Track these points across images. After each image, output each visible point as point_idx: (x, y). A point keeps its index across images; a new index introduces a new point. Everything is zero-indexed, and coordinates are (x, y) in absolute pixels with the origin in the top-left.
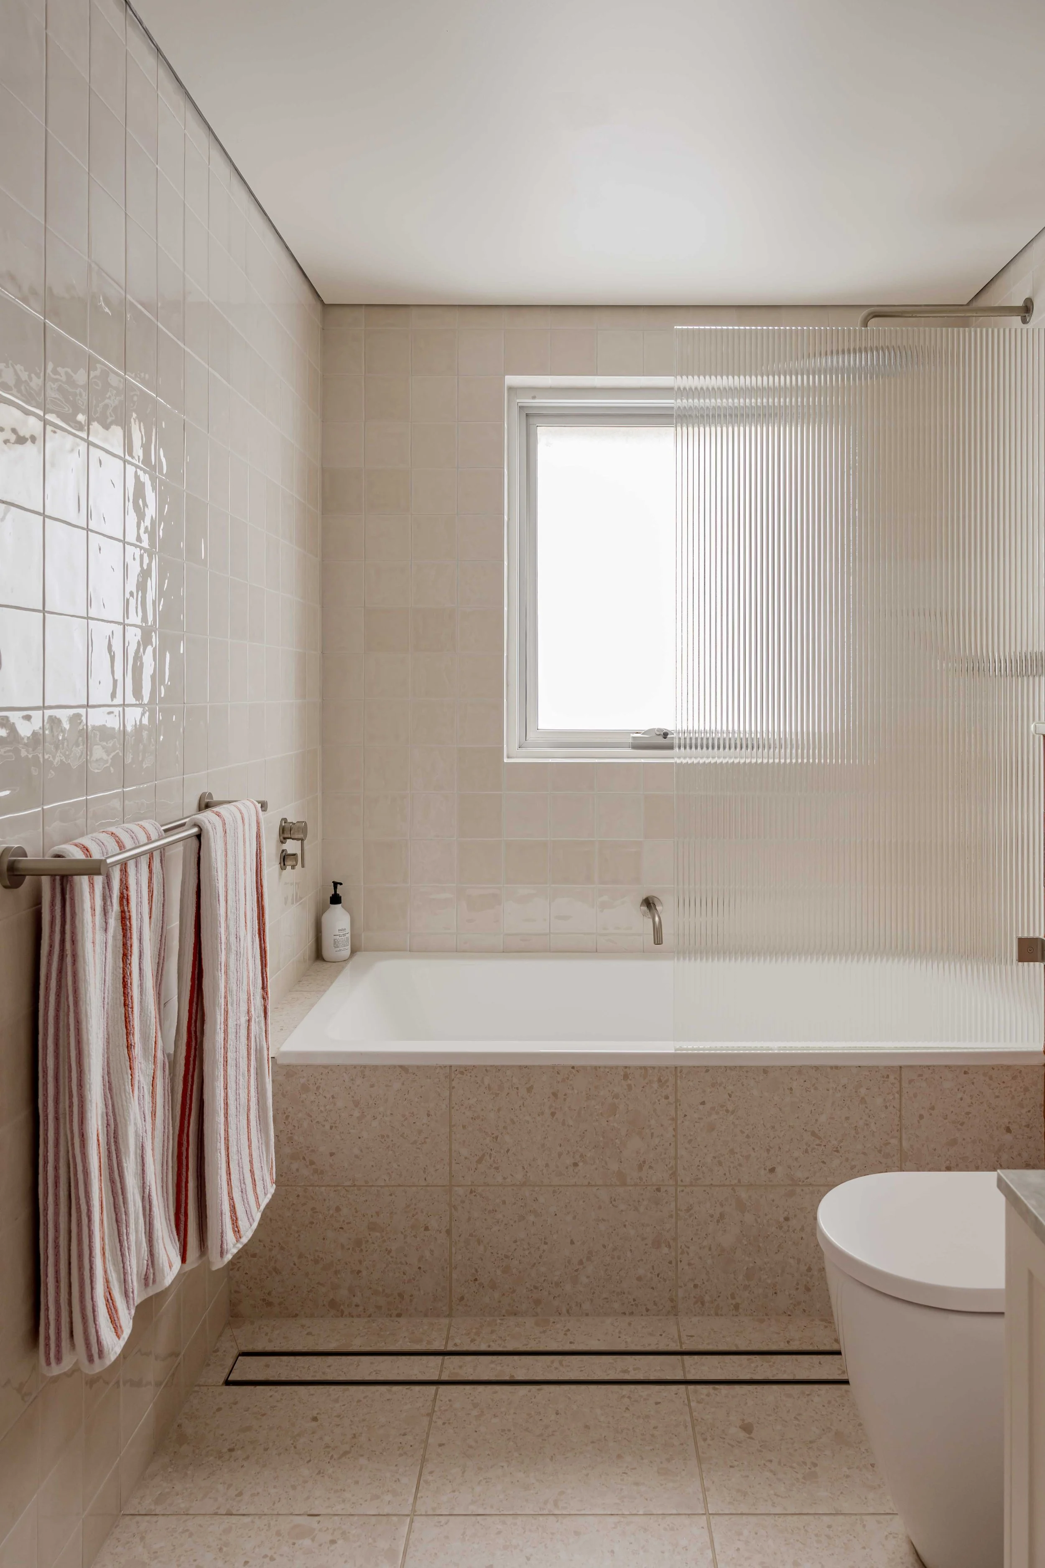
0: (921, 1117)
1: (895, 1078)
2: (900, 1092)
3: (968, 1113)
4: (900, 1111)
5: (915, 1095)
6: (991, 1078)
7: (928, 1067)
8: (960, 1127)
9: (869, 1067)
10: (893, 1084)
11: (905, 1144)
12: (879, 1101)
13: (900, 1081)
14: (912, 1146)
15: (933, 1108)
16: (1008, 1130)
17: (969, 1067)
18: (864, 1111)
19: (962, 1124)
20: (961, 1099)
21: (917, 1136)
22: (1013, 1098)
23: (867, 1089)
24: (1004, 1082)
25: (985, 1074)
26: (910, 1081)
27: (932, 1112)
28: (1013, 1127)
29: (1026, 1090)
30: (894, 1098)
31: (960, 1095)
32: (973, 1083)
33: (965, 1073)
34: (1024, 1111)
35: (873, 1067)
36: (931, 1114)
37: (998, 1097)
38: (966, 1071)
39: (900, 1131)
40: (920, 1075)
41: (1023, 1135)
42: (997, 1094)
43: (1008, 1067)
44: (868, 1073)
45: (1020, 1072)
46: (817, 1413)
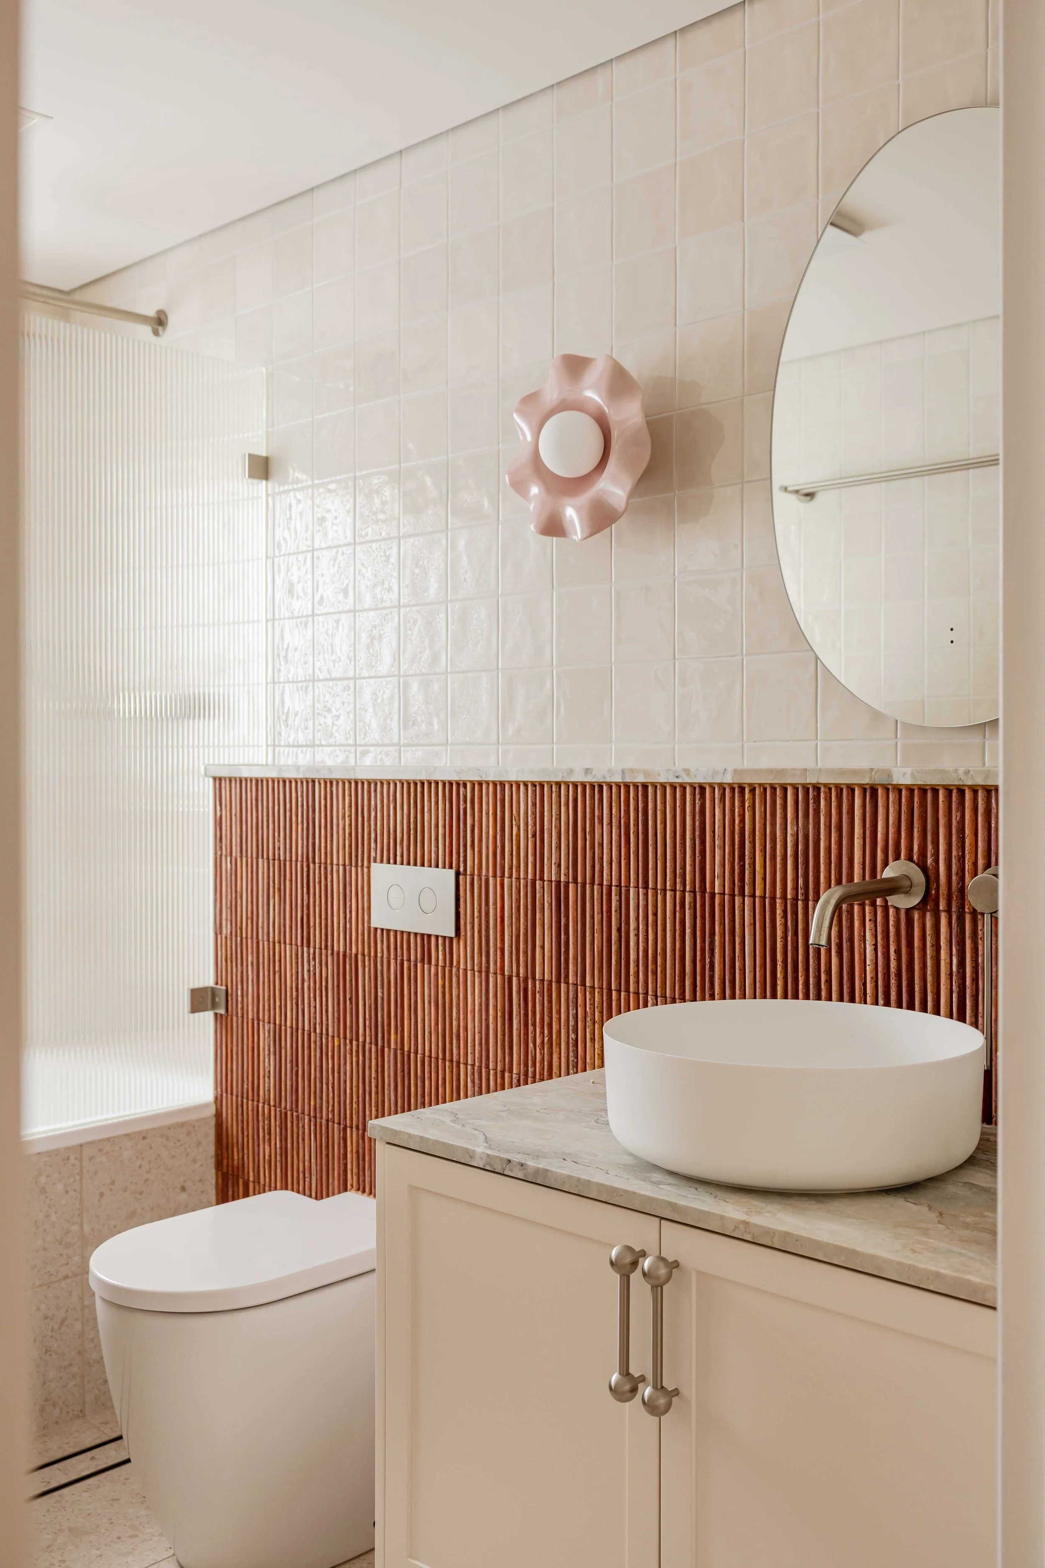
0: (102, 1195)
1: (76, 1159)
2: (81, 1173)
3: (146, 1180)
4: (81, 1193)
5: (96, 1172)
6: (167, 1139)
7: (108, 1139)
8: (138, 1196)
9: (48, 1152)
10: (73, 1165)
11: (86, 1228)
12: (60, 1187)
13: (81, 1161)
14: (93, 1229)
15: (113, 1183)
16: (183, 1189)
17: (147, 1131)
18: (44, 1202)
19: (141, 1193)
20: (140, 1167)
21: (98, 1217)
22: (187, 1155)
23: (48, 1177)
24: (179, 1141)
25: (162, 1136)
26: (91, 1159)
27: (112, 1187)
28: (188, 1184)
29: (199, 1144)
30: (75, 1181)
31: (138, 1163)
32: (151, 1147)
33: (144, 1138)
34: (197, 1166)
35: (53, 1151)
36: (111, 1190)
37: (174, 1157)
38: (144, 1136)
39: (80, 1215)
40: (101, 1150)
41: (196, 1191)
42: (173, 1154)
43: (183, 1124)
44: (47, 1159)
45: (194, 1127)
46: (41, 1524)
